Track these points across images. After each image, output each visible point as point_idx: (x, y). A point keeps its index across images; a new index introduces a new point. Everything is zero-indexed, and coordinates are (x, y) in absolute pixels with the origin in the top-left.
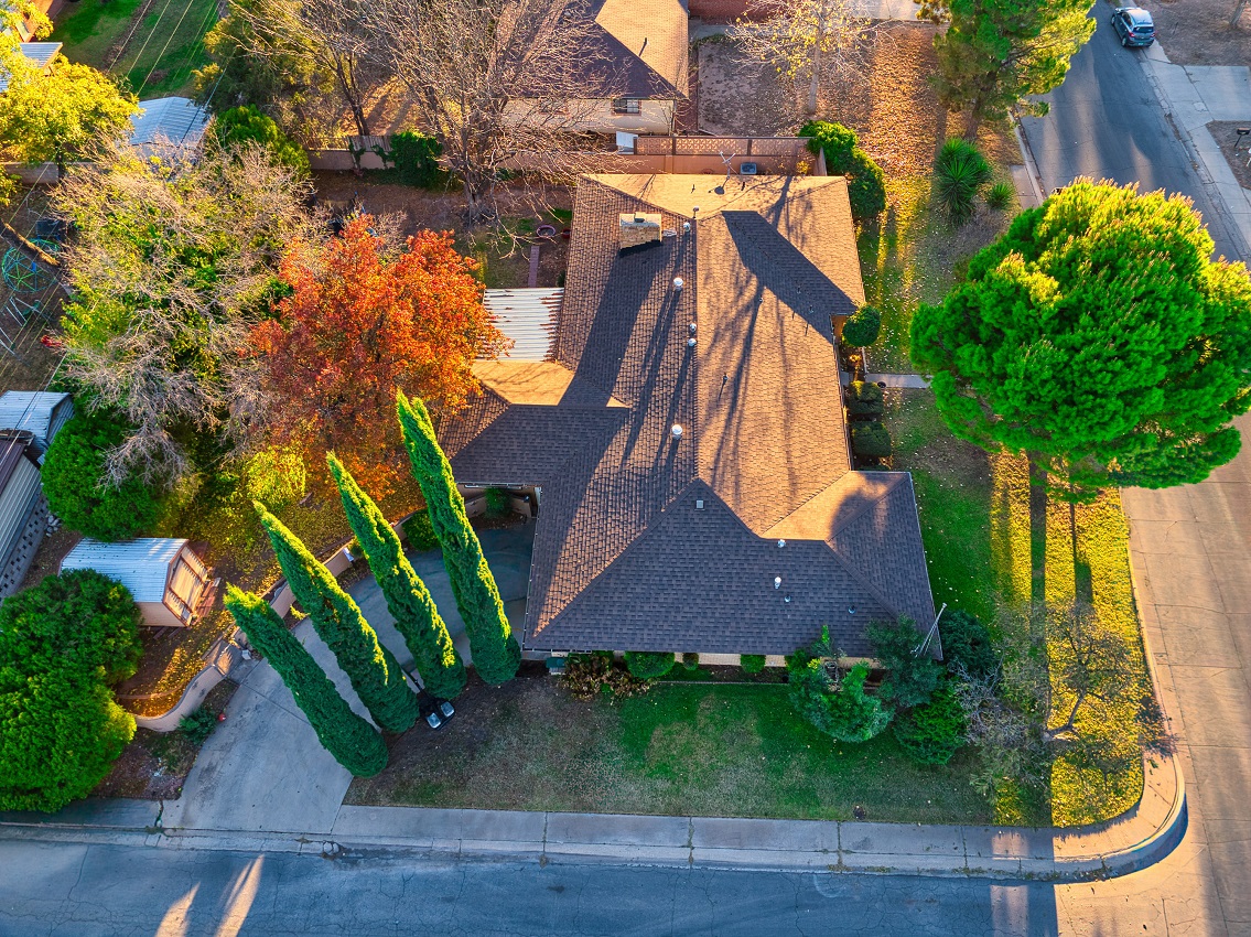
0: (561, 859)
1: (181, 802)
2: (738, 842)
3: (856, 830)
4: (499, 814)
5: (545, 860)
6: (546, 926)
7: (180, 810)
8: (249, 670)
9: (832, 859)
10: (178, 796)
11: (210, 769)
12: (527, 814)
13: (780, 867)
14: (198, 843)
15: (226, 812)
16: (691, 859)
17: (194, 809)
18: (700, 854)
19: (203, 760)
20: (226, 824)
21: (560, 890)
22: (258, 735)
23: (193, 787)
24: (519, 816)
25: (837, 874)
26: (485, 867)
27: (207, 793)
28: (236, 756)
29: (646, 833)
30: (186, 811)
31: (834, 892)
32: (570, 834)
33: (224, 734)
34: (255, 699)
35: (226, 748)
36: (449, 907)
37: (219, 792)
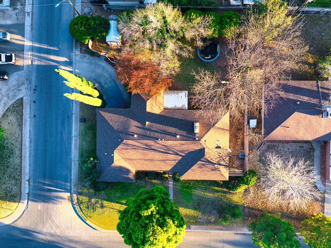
0: (73, 117)
1: (80, 54)
2: (75, 144)
3: (77, 163)
4: (79, 106)
5: (72, 114)
6: (63, 115)
7: (78, 54)
8: (102, 59)
9: (73, 159)
10: (81, 53)
11: (85, 57)
12: (79, 111)
13: (72, 151)
14: (74, 58)
15: (78, 62)
16: (73, 137)
17: (79, 56)
18: (73, 138)
19: (87, 55)
20: (77, 62)
21: (68, 117)
22: (91, 63)
23: (82, 55)
24: (79, 109)
25: (71, 159)
26: (71, 105)
27: (81, 58)
28: (88, 61)
29: (76, 130)
30: (78, 55)
31: (68, 159)
32: (76, 118)
33: (91, 58)
34: (97, 61)
35: (89, 58)
36: (65, 100)
37: (81, 59)
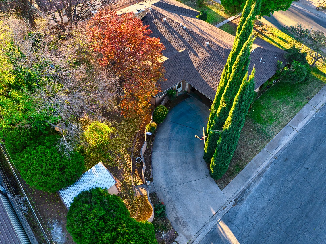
0: (278, 154)
1: (180, 235)
2: (300, 121)
3: (312, 102)
4: (256, 158)
5: (276, 158)
6: (294, 168)
7: (183, 237)
8: (153, 186)
9: (315, 110)
10: (177, 234)
11: (177, 219)
12: (261, 152)
13: (310, 119)
14: (199, 239)
15: (196, 224)
16: (297, 131)
17: (186, 232)
18: (298, 129)
19: (171, 218)
20: (200, 226)
21: (286, 159)
22: (178, 198)
23: (178, 228)
24: (260, 155)
25: (319, 111)
26: (268, 171)
27: (184, 225)
28: (179, 208)
29: (285, 134)
30: (185, 235)
31: (323, 115)
32: (274, 147)
33: (169, 207)
34: (165, 191)
35: (174, 209)
36: (273, 185)
37: (187, 221)
